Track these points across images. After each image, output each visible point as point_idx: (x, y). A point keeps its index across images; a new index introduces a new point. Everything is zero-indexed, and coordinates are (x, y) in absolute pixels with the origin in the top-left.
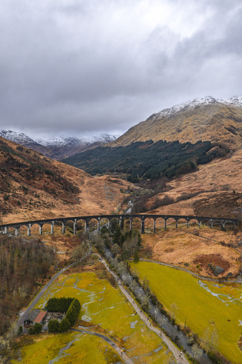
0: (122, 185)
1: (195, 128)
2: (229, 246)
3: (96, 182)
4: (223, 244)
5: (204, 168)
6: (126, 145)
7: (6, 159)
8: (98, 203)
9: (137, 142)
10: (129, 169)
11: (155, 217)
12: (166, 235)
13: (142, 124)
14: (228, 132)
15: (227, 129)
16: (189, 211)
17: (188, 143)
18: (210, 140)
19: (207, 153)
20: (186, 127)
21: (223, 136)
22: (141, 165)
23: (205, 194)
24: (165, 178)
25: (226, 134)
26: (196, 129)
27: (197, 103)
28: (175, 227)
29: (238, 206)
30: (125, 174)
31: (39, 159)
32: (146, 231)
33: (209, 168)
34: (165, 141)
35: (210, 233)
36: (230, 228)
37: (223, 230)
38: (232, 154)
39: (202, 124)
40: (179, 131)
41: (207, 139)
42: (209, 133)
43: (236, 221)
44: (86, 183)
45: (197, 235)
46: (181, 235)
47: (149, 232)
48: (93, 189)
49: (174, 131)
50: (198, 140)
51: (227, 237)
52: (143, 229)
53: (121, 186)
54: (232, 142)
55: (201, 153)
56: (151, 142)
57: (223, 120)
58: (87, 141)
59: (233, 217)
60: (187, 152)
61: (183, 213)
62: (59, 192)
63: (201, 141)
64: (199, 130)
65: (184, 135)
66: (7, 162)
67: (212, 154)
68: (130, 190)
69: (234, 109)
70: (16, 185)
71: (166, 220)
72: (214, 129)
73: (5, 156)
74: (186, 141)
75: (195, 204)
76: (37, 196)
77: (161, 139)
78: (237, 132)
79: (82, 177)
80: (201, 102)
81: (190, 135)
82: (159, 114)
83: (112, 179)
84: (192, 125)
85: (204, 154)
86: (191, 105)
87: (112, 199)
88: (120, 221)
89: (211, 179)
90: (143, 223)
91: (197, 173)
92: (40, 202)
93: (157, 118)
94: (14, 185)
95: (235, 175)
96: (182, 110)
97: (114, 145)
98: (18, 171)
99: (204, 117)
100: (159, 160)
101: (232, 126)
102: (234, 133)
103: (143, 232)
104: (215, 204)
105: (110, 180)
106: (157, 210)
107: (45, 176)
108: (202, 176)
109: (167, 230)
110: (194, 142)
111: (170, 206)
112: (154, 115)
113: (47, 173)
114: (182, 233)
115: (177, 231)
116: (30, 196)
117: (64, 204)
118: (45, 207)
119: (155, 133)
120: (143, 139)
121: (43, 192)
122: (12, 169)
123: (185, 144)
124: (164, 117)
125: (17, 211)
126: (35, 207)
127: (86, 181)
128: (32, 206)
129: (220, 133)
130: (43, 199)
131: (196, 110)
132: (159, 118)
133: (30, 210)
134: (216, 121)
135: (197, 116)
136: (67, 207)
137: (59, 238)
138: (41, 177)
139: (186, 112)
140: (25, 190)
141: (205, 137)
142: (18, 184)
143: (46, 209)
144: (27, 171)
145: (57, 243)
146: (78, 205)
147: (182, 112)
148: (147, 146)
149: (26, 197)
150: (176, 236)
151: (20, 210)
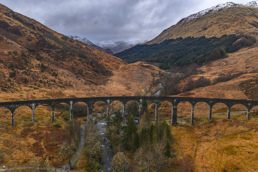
0: (154, 70)
1: (219, 25)
3: (130, 67)
5: (231, 55)
6: (160, 43)
7: (37, 40)
8: (126, 85)
9: (169, 40)
10: (162, 59)
11: (194, 101)
12: (213, 131)
13: (173, 27)
14: (251, 26)
15: (251, 24)
16: (237, 94)
17: (214, 37)
18: (234, 34)
19: (232, 44)
20: (211, 25)
21: (248, 30)
22: (172, 56)
24: (195, 64)
25: (250, 28)
26: (220, 27)
27: (220, 8)
30: (158, 64)
31: (81, 47)
32: (179, 121)
33: (239, 55)
34: (193, 37)
39: (226, 22)
40: (205, 29)
41: (233, 33)
44: (120, 68)
46: (242, 132)
47: (184, 123)
48: (126, 73)
49: (200, 29)
50: (223, 34)
52: (175, 118)
53: (152, 71)
54: (257, 34)
55: (228, 44)
56: (181, 38)
57: (246, 17)
60: (214, 44)
62: (87, 73)
63: (226, 35)
64: (223, 27)
65: (209, 32)
66: (37, 43)
67: (239, 43)
68: (161, 75)
70: (35, 62)
71: (211, 105)
72: (237, 25)
73: (37, 38)
74: (211, 37)
75: (241, 85)
76: (55, 75)
77: (189, 36)
79: (119, 63)
80: (223, 6)
81: (216, 32)
82: (188, 18)
83: (145, 65)
84: (216, 23)
86: (215, 9)
87: (142, 81)
88: (141, 106)
89: (245, 64)
90: (175, 110)
91: (227, 59)
92: (54, 81)
93: (185, 21)
94: (33, 63)
96: (207, 13)
97: (151, 43)
98: (48, 52)
99: (227, 17)
100: (188, 51)
101: (255, 22)
102: (257, 27)
103: (175, 123)
105: (143, 66)
106: (192, 92)
107: (78, 58)
109: (213, 121)
110: (219, 36)
111: (207, 87)
112: (183, 19)
113: (80, 56)
114: (241, 128)
115: (231, 125)
116: (46, 74)
117: (85, 84)
118: (60, 86)
119: (184, 33)
120: (175, 37)
121: (66, 72)
122: (42, 50)
123: (211, 39)
124: (191, 21)
125: (17, 90)
126: (45, 85)
127: (121, 67)
128: (42, 84)
129: (244, 27)
130: (61, 78)
131: (220, 12)
132: (187, 22)
133: (35, 88)
134: (239, 19)
135: (220, 17)
136: (87, 87)
137: (35, 132)
138: (72, 59)
139: (210, 15)
140: (43, 68)
141: (230, 32)
142: (38, 62)
143: (59, 88)
144: (58, 52)
145: (23, 142)
146: (103, 86)
147: (207, 15)
148: (177, 42)
149: (40, 75)
150: (234, 136)
151: (23, 88)
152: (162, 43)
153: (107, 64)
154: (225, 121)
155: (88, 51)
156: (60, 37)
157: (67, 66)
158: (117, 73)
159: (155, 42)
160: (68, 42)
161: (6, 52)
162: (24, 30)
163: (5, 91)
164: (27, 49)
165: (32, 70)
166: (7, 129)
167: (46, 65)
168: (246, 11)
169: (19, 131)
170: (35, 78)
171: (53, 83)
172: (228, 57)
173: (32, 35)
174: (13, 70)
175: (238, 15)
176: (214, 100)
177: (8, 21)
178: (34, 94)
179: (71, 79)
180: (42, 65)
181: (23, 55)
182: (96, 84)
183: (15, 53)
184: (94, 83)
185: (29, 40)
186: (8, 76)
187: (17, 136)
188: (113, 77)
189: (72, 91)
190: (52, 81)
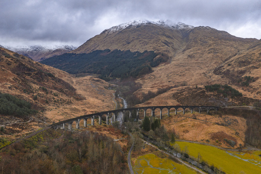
3: (83, 81)
5: (156, 70)
6: (88, 52)
8: (97, 98)
9: (97, 51)
10: (98, 70)
11: (162, 108)
12: (172, 120)
13: (97, 37)
15: (163, 43)
16: (174, 102)
17: (137, 52)
18: (153, 50)
19: (154, 60)
20: (133, 40)
21: (162, 48)
22: (106, 68)
23: (175, 89)
24: (132, 77)
25: (163, 46)
26: (141, 42)
27: (137, 24)
33: (160, 70)
34: (120, 50)
35: (202, 117)
38: (170, 60)
39: (145, 38)
40: (129, 43)
41: (151, 49)
42: (151, 45)
43: (217, 107)
44: (75, 83)
46: (184, 119)
49: (125, 43)
50: (144, 50)
51: (216, 119)
53: (103, 84)
54: (168, 52)
56: (109, 50)
57: (159, 36)
58: (50, 48)
60: (139, 58)
63: (147, 51)
64: (143, 43)
65: (132, 46)
66: (18, 67)
67: (158, 60)
68: (111, 87)
69: (163, 29)
72: (154, 42)
74: (136, 50)
76: (56, 95)
77: (115, 48)
79: (69, 77)
81: (137, 47)
82: (110, 30)
83: (95, 79)
84: (137, 39)
86: (133, 24)
87: (104, 94)
88: (138, 112)
89: (167, 78)
90: (154, 113)
91: (153, 73)
93: (108, 32)
94: (34, 87)
95: (184, 75)
96: (127, 28)
98: (29, 75)
99: (145, 34)
100: (119, 64)
101: (166, 41)
102: (168, 46)
104: (190, 96)
106: (149, 101)
107: (50, 78)
108: (158, 76)
109: (170, 116)
110: (141, 51)
112: (106, 30)
113: (50, 76)
114: (183, 118)
115: (179, 117)
119: (110, 44)
120: (102, 48)
122: (24, 73)
124: (114, 32)
129: (159, 45)
131: (138, 28)
132: (110, 33)
134: (154, 37)
135: (139, 33)
139: (130, 29)
141: (149, 48)
147: (128, 30)
148: (106, 53)
150: (181, 121)
151: (50, 107)
152: (91, 53)
154: (175, 115)
157: (49, 86)
159: (83, 51)
168: (158, 30)
172: (153, 71)
175: (153, 33)
176: (170, 106)
182: (80, 99)
184: (77, 98)
185: (9, 64)
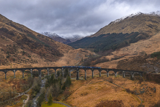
0: (87, 53)
2: (133, 93)
3: (74, 51)
4: (128, 91)
7: (23, 38)
9: (103, 35)
10: (96, 46)
11: (85, 69)
12: (91, 82)
13: (106, 26)
14: (148, 27)
15: (148, 26)
16: (115, 66)
17: (127, 34)
19: (135, 38)
20: (126, 26)
21: (145, 29)
22: (102, 44)
23: (129, 56)
24: (111, 50)
25: (147, 28)
26: (132, 27)
27: (133, 15)
28: (99, 76)
29: (146, 62)
31: (48, 40)
32: (79, 78)
33: (136, 44)
34: (116, 33)
35: (121, 81)
36: (137, 78)
37: (132, 79)
38: (150, 38)
39: (135, 24)
40: (123, 28)
41: (137, 31)
42: (138, 28)
43: (142, 72)
45: (111, 82)
46: (101, 82)
47: (82, 79)
49: (121, 28)
51: (134, 85)
54: (150, 32)
55: (132, 38)
56: (109, 34)
57: (146, 22)
58: (83, 36)
59: (141, 70)
60: (126, 37)
61: (110, 67)
62: (48, 55)
63: (133, 32)
64: (133, 27)
65: (125, 30)
66: (22, 40)
67: (138, 37)
69: (152, 16)
70: (20, 50)
72: (140, 26)
73: (22, 37)
74: (126, 33)
75: (119, 62)
76: (30, 57)
77: (114, 32)
78: (153, 27)
80: (135, 14)
81: (128, 30)
82: (114, 22)
83: (83, 50)
84: (130, 25)
85: (134, 38)
86: (130, 16)
87: (78, 59)
89: (136, 50)
91: (128, 47)
94: (19, 50)
95: (150, 47)
96: (125, 19)
97: (93, 36)
98: (28, 44)
99: (136, 21)
100: (111, 42)
101: (150, 24)
103: (77, 79)
104: (131, 61)
105: (81, 51)
107: (44, 47)
108: (131, 48)
110: (130, 33)
112: (112, 22)
113: (45, 46)
114: (101, 80)
116: (25, 56)
117: (45, 61)
118: (31, 62)
119: (112, 30)
120: (106, 33)
121: (36, 55)
122: (25, 43)
123: (125, 34)
124: (116, 23)
125: (9, 64)
126: (23, 62)
127: (70, 51)
128: (22, 62)
129: (144, 28)
130: (32, 58)
131: (132, 18)
132: (114, 24)
133: (18, 64)
134: (142, 22)
135: (132, 21)
136: (45, 63)
137: (14, 82)
138: (41, 48)
139: (127, 19)
140: (24, 53)
141: (136, 30)
142: (22, 50)
143: (30, 63)
144: (33, 44)
145: (9, 85)
146: (55, 62)
148: (107, 36)
149: (22, 57)
150: (96, 83)
151: (13, 63)
152: (98, 36)
153: (62, 50)
155: (52, 43)
156: (36, 35)
157: (37, 52)
158: (66, 55)
160: (41, 37)
161: (6, 45)
162: (16, 33)
163: (4, 65)
164: (17, 43)
165: (18, 54)
166: (3, 80)
167: (26, 51)
168: (146, 18)
169: (8, 81)
170: (19, 58)
171: (28, 61)
172: (130, 46)
173: (20, 35)
174: (8, 54)
175: (142, 20)
177: (8, 28)
178: (17, 66)
179: (38, 59)
180: (23, 51)
181: (14, 46)
182: (51, 61)
183: (10, 46)
184: (50, 61)
185: (18, 38)
186: (5, 57)
187: (7, 83)
188: (63, 57)
189: (37, 65)
190: (27, 60)
